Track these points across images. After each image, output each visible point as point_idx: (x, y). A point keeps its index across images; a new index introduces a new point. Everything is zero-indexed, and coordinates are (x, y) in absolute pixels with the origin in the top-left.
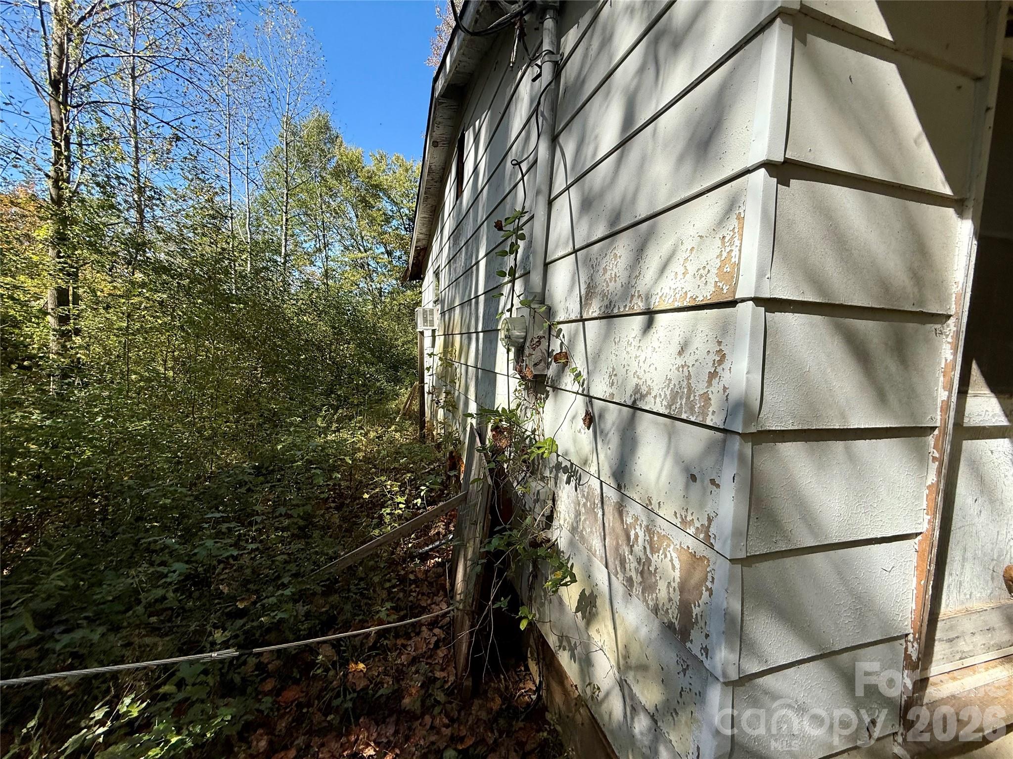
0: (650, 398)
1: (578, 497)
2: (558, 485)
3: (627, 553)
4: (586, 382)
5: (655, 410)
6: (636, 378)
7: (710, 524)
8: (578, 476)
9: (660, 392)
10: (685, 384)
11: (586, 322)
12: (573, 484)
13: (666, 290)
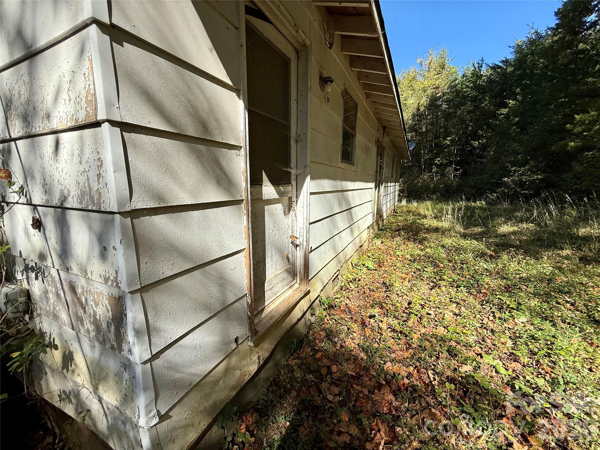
0: (70, 199)
1: (46, 287)
2: (30, 283)
3: (83, 314)
4: (28, 194)
5: (74, 207)
6: (60, 185)
7: (117, 275)
8: (42, 271)
9: (75, 193)
10: (86, 184)
11: (17, 142)
12: (40, 278)
13: (61, 114)
